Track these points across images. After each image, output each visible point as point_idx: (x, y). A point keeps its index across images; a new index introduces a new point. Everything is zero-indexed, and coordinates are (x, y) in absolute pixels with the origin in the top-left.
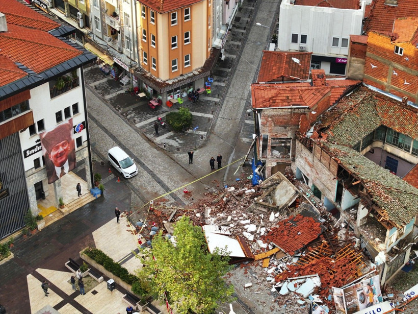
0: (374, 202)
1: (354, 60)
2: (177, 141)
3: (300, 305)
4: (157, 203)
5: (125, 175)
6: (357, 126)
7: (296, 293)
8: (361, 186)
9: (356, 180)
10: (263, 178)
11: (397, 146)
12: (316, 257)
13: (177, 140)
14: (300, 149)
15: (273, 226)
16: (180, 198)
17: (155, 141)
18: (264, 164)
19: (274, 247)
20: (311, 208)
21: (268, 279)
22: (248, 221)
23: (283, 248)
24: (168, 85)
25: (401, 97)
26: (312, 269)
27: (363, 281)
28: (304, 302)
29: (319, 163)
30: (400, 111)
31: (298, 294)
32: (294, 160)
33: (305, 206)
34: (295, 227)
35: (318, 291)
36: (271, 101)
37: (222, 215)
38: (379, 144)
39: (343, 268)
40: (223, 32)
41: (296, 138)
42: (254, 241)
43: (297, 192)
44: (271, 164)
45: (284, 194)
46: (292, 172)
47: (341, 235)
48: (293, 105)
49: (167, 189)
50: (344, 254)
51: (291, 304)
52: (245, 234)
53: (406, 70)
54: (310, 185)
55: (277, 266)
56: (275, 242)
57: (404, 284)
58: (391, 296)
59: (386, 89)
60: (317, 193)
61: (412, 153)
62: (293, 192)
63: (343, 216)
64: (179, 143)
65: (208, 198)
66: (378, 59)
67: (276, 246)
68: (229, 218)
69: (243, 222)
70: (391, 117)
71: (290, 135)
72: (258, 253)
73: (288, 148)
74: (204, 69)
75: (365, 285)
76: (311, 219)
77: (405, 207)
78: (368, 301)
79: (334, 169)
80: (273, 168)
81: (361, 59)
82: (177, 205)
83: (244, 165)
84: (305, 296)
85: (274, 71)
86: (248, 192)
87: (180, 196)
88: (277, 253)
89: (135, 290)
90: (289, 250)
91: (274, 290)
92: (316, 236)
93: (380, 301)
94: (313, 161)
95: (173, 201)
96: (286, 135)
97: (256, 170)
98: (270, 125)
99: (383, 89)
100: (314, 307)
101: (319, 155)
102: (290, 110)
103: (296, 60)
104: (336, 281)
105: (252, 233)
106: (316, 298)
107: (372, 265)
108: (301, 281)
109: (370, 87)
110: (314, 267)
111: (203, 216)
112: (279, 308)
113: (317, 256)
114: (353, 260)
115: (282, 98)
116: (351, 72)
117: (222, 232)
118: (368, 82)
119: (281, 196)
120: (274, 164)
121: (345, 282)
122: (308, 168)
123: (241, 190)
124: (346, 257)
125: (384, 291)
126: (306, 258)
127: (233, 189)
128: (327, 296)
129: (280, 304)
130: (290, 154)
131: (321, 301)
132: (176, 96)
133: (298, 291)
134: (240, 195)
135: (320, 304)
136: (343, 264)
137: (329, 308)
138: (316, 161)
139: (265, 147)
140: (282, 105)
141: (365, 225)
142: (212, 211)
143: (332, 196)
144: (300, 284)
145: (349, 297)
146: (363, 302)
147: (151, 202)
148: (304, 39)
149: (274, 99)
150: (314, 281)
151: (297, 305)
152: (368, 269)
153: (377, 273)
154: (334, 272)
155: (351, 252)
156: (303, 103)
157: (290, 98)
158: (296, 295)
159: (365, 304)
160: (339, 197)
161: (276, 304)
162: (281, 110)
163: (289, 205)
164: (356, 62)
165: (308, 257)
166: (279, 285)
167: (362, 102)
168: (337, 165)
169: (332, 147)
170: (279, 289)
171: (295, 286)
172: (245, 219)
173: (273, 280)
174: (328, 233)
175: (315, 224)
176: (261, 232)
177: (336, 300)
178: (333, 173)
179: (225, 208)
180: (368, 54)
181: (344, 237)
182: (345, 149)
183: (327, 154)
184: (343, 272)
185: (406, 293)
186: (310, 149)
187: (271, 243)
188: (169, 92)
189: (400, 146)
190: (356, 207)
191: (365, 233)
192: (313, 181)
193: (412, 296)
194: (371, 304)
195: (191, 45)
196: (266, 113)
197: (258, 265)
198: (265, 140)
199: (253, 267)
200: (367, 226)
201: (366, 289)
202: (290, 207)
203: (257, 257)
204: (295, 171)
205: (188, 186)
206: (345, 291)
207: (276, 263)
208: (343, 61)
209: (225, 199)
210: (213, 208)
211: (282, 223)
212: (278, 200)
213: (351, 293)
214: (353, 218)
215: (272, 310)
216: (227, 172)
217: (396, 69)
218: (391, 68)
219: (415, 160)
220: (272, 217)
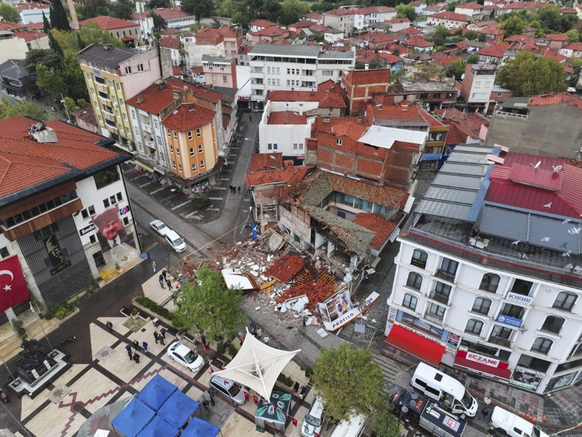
0: (339, 240)
1: (310, 153)
3: (296, 319)
4: (188, 258)
6: (318, 192)
7: (292, 310)
8: (329, 230)
9: (324, 226)
10: (260, 233)
13: (200, 215)
14: (283, 211)
15: (270, 264)
17: (185, 218)
18: (259, 224)
19: (273, 279)
20: (295, 249)
21: (271, 302)
22: (253, 263)
23: (279, 279)
24: (191, 181)
25: (343, 173)
26: (301, 291)
27: (338, 295)
28: (299, 316)
29: (297, 218)
31: (294, 311)
32: (279, 219)
33: (290, 248)
34: (286, 263)
35: (307, 306)
36: (260, 181)
37: (234, 261)
38: (332, 204)
39: (323, 288)
40: (224, 147)
41: (279, 204)
42: (258, 276)
43: (284, 240)
44: (264, 223)
45: (275, 242)
46: (278, 228)
47: (318, 265)
48: (275, 182)
49: (195, 248)
50: (322, 278)
51: (290, 319)
52: (251, 272)
53: (345, 154)
54: (292, 234)
55: (276, 292)
56: (274, 276)
57: (364, 294)
58: (358, 303)
59: (333, 169)
60: (297, 239)
61: (355, 207)
62: (281, 240)
63: (317, 252)
64: (201, 217)
65: (224, 251)
68: (240, 263)
69: (249, 264)
70: (338, 185)
71: (275, 202)
72: (262, 284)
73: (274, 212)
74: (214, 169)
75: (340, 298)
76: (296, 256)
77: (360, 241)
78: (344, 309)
79: (308, 221)
80: (265, 226)
81: (315, 152)
82: (203, 258)
83: (246, 227)
84: (299, 311)
85: (259, 165)
86: (250, 243)
87: (205, 252)
88: (275, 283)
89: (174, 324)
90: (284, 279)
91: (276, 310)
92: (301, 268)
93: (352, 308)
94: (292, 218)
95: (200, 255)
96: (272, 203)
97: (255, 229)
98: (261, 197)
99: (330, 169)
101: (296, 213)
102: (273, 185)
103: (273, 157)
104: (319, 298)
105: (256, 271)
106: (307, 312)
107: (343, 283)
108: (295, 301)
109: (322, 169)
111: (221, 264)
112: (281, 323)
113: (303, 282)
114: (329, 282)
115: (267, 178)
116: (309, 160)
117: (236, 273)
118: (320, 166)
119: (273, 244)
120: (266, 223)
121: (326, 298)
122: (289, 223)
123: (246, 243)
124: (324, 280)
125: (353, 300)
126: (296, 284)
127: (240, 243)
128: (314, 309)
129: (282, 320)
130: (276, 216)
131: (310, 314)
132: (197, 189)
133: (294, 308)
134: (245, 246)
135: (310, 316)
136: (322, 285)
137: (317, 318)
138: (295, 217)
139: (259, 213)
140: (268, 183)
141: (333, 256)
142: (227, 259)
143: (308, 240)
144: (294, 303)
145: (331, 309)
146: (340, 311)
147: (185, 258)
148: (276, 146)
149: (262, 179)
150: (304, 300)
152: (340, 287)
153: (346, 289)
154: (316, 291)
155: (327, 276)
156: (281, 180)
157: (272, 177)
159: (342, 312)
160: (313, 240)
161: (279, 320)
162: (267, 186)
164: (312, 153)
166: (279, 305)
167: (319, 177)
168: (309, 218)
169: (305, 207)
170: (280, 309)
171: (291, 304)
172: (251, 262)
173: (275, 303)
174: (308, 264)
175: (299, 260)
176: (262, 270)
177: (322, 312)
178: (307, 224)
179: (236, 256)
180: (319, 147)
181: (320, 267)
182: (313, 208)
183: (302, 211)
184: (323, 290)
185: (367, 300)
186: (290, 210)
187: (271, 276)
188: (193, 186)
189: (346, 204)
190: (325, 245)
191: (335, 262)
192: (293, 232)
193: (371, 301)
194: (346, 311)
195: (204, 153)
196: (257, 189)
197: (263, 293)
198: (259, 209)
199: (260, 295)
200: (335, 257)
201: (341, 301)
202: (280, 250)
203: (262, 287)
204: (280, 227)
205: (209, 244)
206: (328, 305)
207: (275, 290)
208: (301, 158)
209: (235, 250)
210: (228, 257)
211: (277, 262)
212: (271, 246)
213: (332, 305)
214: (325, 253)
215: (277, 325)
216: (235, 232)
217: (338, 154)
218: (335, 154)
219: (357, 211)
220: (269, 259)
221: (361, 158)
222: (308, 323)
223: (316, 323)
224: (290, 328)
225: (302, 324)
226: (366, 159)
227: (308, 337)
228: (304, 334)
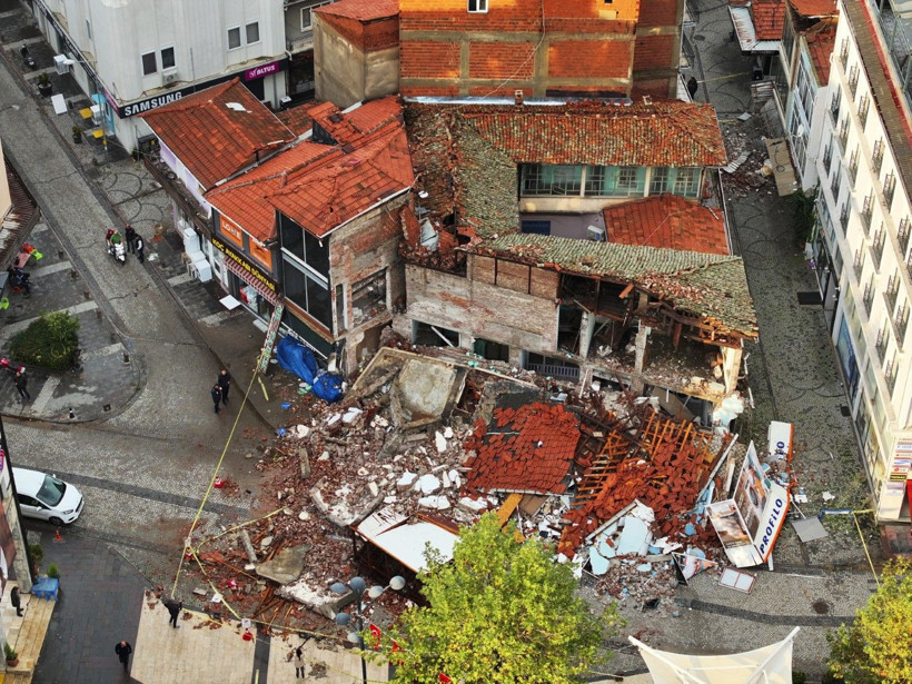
1: (373, 59)
2: (84, 392)
3: (647, 575)
5: (66, 519)
7: (621, 557)
9: (622, 287)
11: (548, 192)
12: (608, 471)
13: (81, 388)
14: (422, 282)
15: (463, 458)
16: (221, 502)
17: (36, 415)
18: (340, 347)
19: (501, 496)
20: (512, 385)
22: (410, 475)
23: (531, 488)
25: (512, 95)
26: (617, 497)
28: (649, 564)
29: (492, 289)
30: (530, 122)
31: (627, 557)
32: (401, 310)
33: (495, 387)
34: (517, 436)
35: (660, 528)
36: (336, 209)
39: (673, 463)
42: (454, 505)
43: (459, 370)
44: (354, 340)
46: (397, 335)
47: (614, 407)
48: (383, 197)
50: (658, 438)
51: (631, 582)
52: (426, 502)
53: (502, 38)
54: (465, 342)
55: (535, 529)
56: (498, 485)
58: (767, 468)
59: (461, 91)
61: (586, 194)
62: (450, 372)
63: (587, 370)
64: (92, 394)
66: (432, 37)
67: (508, 491)
68: (371, 488)
70: (523, 141)
71: (383, 262)
75: (748, 471)
76: (538, 405)
78: (760, 496)
79: (549, 286)
81: (388, 51)
82: (231, 519)
83: (268, 372)
84: (642, 552)
85: (220, 147)
86: (348, 418)
87: (218, 499)
88: (519, 504)
90: (543, 486)
91: (579, 574)
92: (577, 432)
93: (769, 487)
94: (471, 292)
95: (214, 517)
96: (377, 266)
98: (349, 259)
99: (453, 93)
100: (682, 562)
101: (489, 274)
102: (379, 211)
103: (236, 106)
104: (678, 493)
105: (436, 492)
106: (665, 545)
107: (718, 430)
108: (613, 529)
110: (617, 491)
112: (619, 602)
113: (607, 467)
114: (681, 440)
115: (350, 193)
116: (370, 84)
117: (393, 521)
118: (414, 91)
119: (425, 394)
120: (360, 338)
121: (697, 486)
122: (454, 312)
124: (663, 441)
126: (589, 483)
127: (303, 428)
128: (681, 529)
129: (615, 593)
131: (677, 545)
133: (623, 551)
135: (680, 550)
136: (669, 456)
137: (701, 548)
138: (482, 289)
139: (340, 313)
140: (364, 207)
142: (322, 492)
143: (548, 342)
144: (615, 536)
145: (743, 508)
146: (757, 504)
148: (168, 55)
149: (337, 201)
150: (639, 518)
151: (643, 579)
152: (718, 441)
154: (661, 480)
155: (666, 426)
156: (394, 184)
157: (365, 186)
158: (625, 560)
159: (760, 505)
161: (608, 599)
162: (363, 219)
163: (458, 401)
164: (378, 60)
165: (593, 479)
166: (579, 559)
168: (554, 275)
170: (587, 567)
171: (609, 544)
172: (399, 474)
174: (585, 414)
175: (554, 412)
176: (454, 483)
177: (721, 526)
178: (544, 296)
180: (405, 33)
181: (623, 409)
183: (519, 263)
184: (680, 470)
185: (773, 448)
186: (459, 272)
187: (491, 492)
189: (557, 191)
192: (474, 334)
193: (786, 450)
194: (765, 500)
196: (337, 238)
198: (341, 299)
200: (653, 365)
201: (750, 478)
202: (460, 405)
204: (407, 331)
206: (736, 500)
208: (259, 72)
211: (477, 443)
212: (421, 403)
213: (742, 496)
214: (618, 364)
217: (475, 44)
218: (464, 45)
219: (595, 204)
220: (441, 442)
221: (561, 37)
222: (688, 572)
223: (706, 563)
224: (652, 604)
225: (674, 581)
226: (577, 37)
227: (712, 605)
228: (697, 605)
